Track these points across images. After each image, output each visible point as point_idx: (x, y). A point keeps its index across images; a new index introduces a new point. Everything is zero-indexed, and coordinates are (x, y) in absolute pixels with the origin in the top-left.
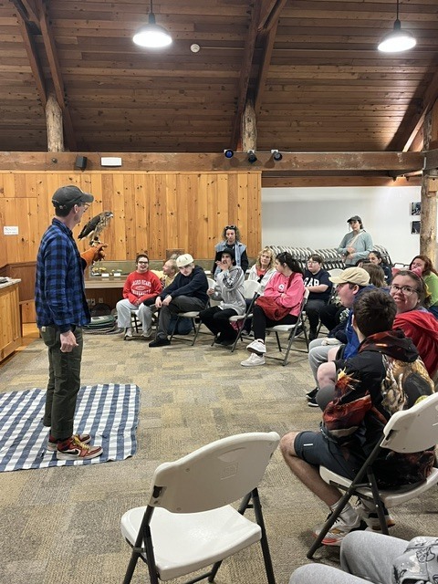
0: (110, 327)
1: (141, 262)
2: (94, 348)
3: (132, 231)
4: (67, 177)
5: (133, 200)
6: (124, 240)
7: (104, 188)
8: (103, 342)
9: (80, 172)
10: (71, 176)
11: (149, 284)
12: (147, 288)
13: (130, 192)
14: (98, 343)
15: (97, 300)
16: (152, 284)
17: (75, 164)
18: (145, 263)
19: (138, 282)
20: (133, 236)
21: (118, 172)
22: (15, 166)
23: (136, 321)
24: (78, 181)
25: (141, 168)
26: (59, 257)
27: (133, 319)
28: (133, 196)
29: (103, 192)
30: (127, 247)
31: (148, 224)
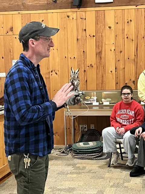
0: (98, 153)
1: (124, 94)
2: (79, 173)
3: (121, 63)
4: (66, 14)
5: (123, 33)
6: (114, 71)
7: (97, 23)
8: (88, 167)
9: (76, 10)
10: (69, 14)
11: (132, 113)
12: (131, 117)
13: (120, 26)
14: (84, 168)
15: (89, 126)
16: (135, 114)
17: (72, 3)
18: (129, 94)
19: (123, 111)
20: (122, 67)
21: (110, 8)
22: (22, 7)
23: (120, 148)
24: (75, 18)
25: (132, 3)
26: (23, 88)
27: (118, 146)
28: (123, 30)
29: (96, 27)
30: (117, 78)
31: (136, 55)
